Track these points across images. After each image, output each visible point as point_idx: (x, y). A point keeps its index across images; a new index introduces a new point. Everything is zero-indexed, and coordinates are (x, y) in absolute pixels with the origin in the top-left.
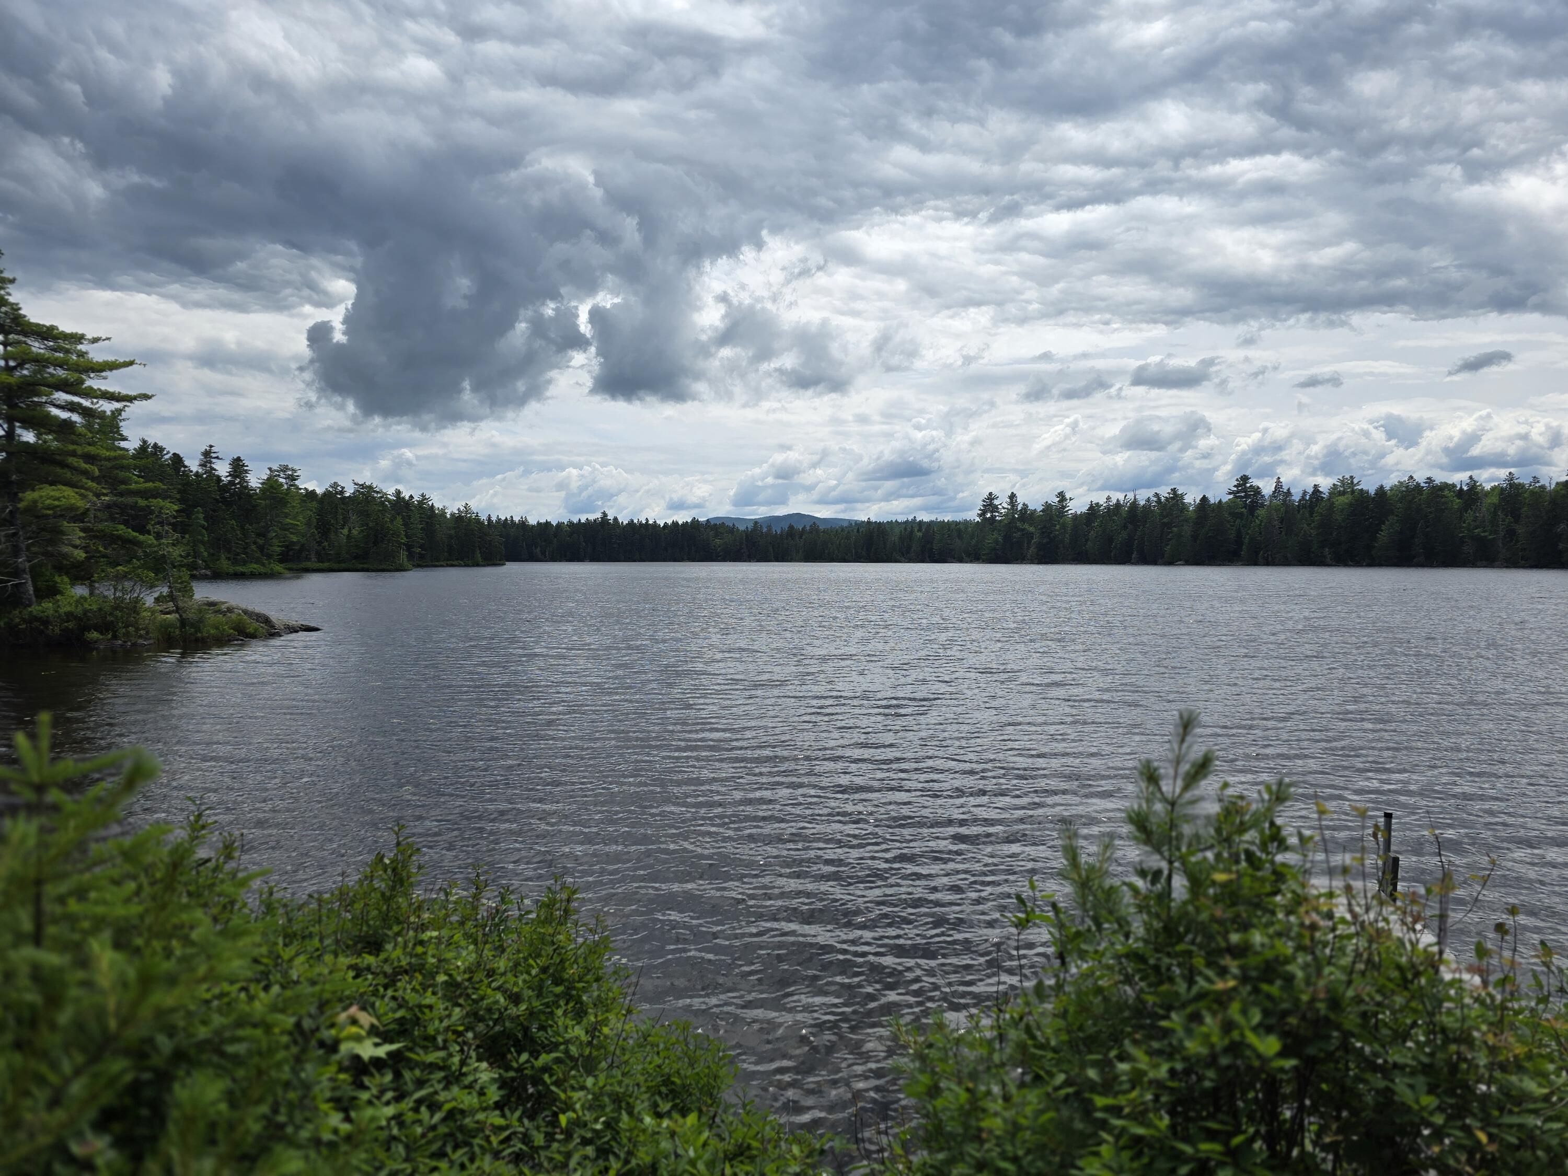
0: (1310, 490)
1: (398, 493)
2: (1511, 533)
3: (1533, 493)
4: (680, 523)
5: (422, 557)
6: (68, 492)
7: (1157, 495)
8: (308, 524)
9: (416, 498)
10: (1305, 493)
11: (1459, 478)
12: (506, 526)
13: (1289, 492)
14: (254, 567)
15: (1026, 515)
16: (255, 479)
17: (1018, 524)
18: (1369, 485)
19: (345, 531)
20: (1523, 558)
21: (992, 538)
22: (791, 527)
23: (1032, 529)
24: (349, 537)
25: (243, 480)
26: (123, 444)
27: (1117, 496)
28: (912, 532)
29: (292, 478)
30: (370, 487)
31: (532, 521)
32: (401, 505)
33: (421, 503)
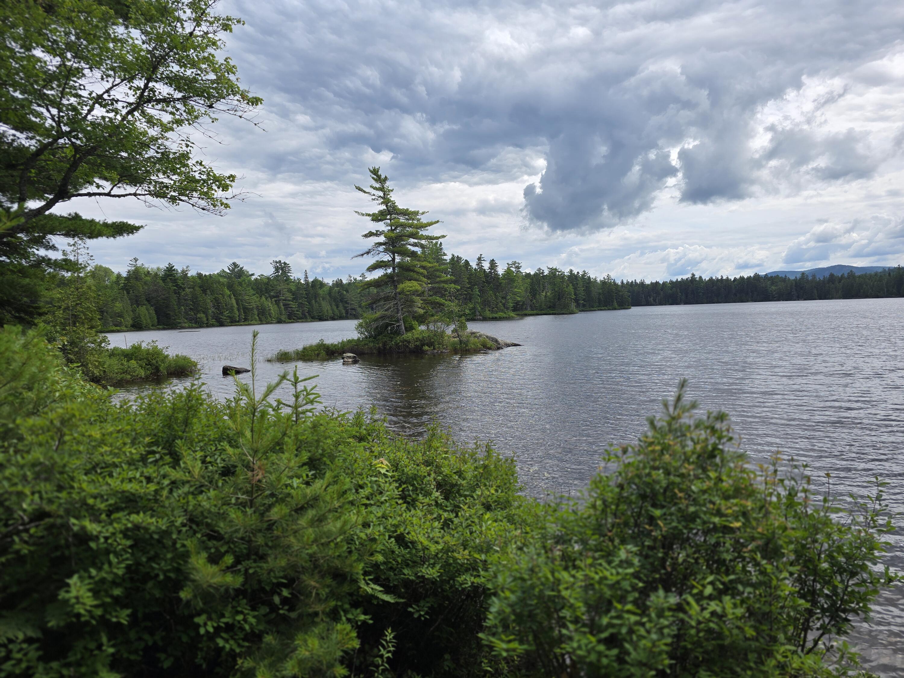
1: (571, 271)
4: (746, 277)
5: (584, 306)
6: (415, 283)
8: (526, 291)
9: (581, 273)
12: (632, 286)
14: (501, 314)
16: (501, 270)
19: (544, 294)
22: (832, 275)
24: (546, 296)
25: (495, 271)
26: (445, 257)
29: (518, 268)
30: (556, 269)
31: (648, 282)
32: (573, 277)
33: (583, 275)
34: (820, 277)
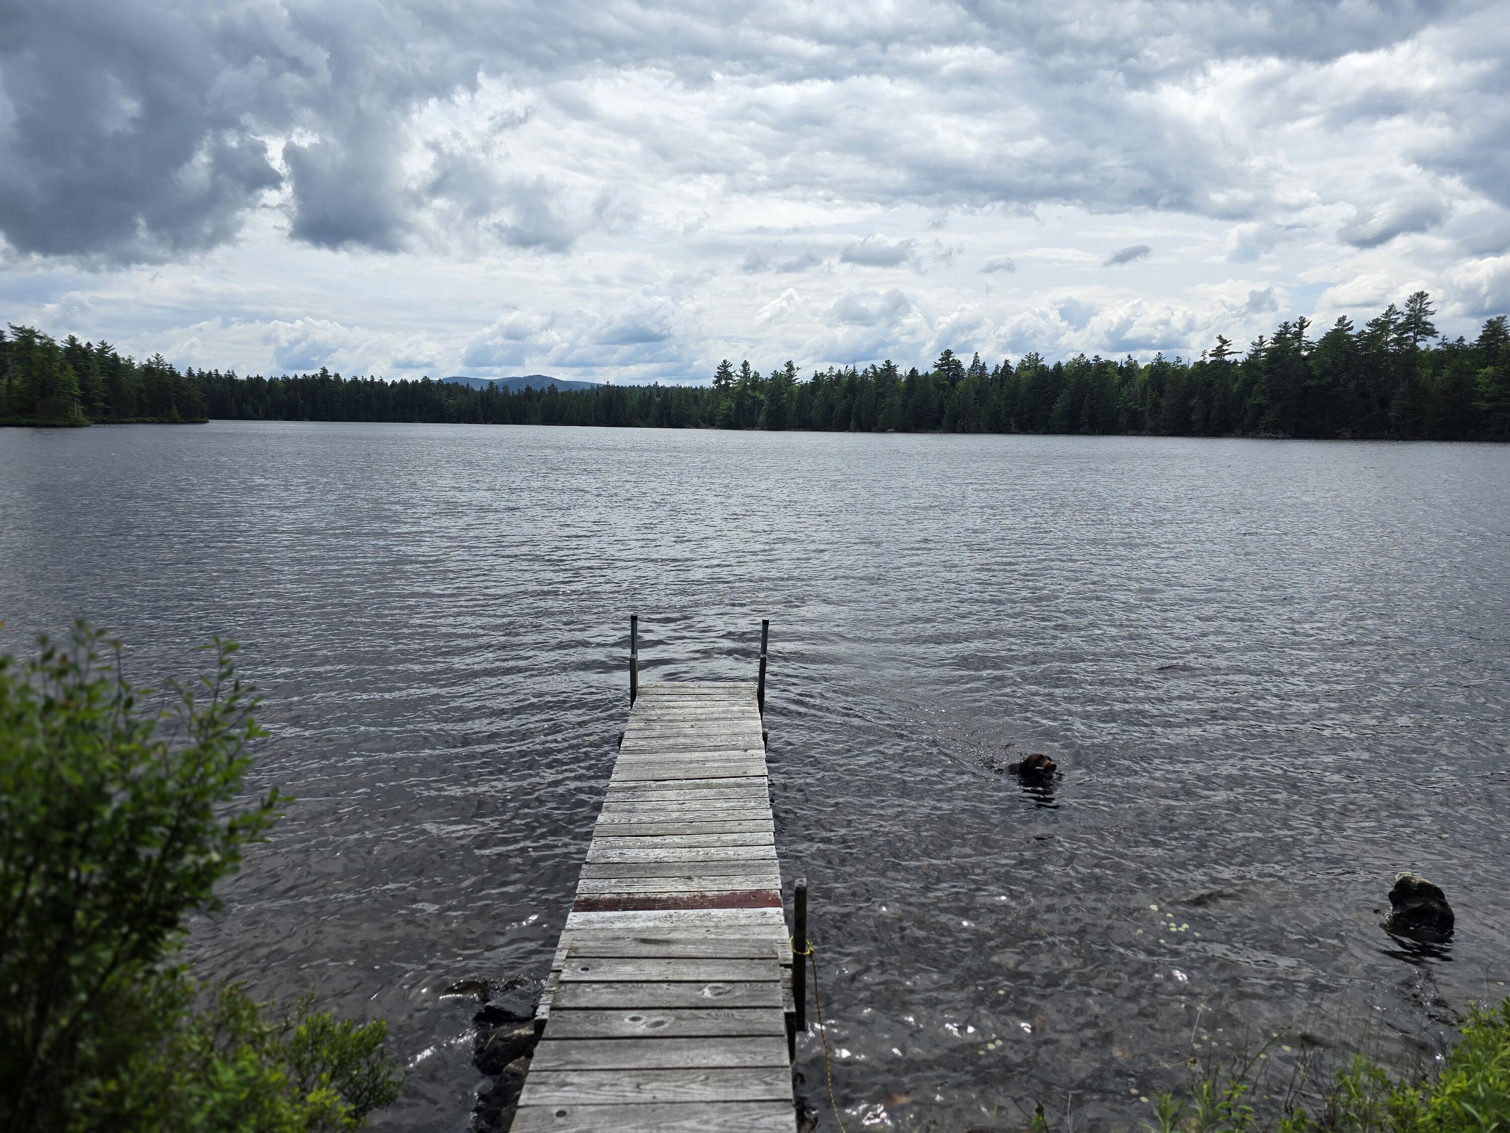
0: (1002, 365)
1: (72, 340)
2: (1156, 405)
3: (1175, 371)
4: (410, 381)
5: (106, 412)
7: (873, 367)
9: (95, 346)
10: (997, 367)
11: (1119, 358)
12: (211, 380)
13: (984, 367)
15: (756, 383)
17: (750, 392)
18: (1050, 363)
20: (1164, 428)
21: (727, 405)
22: (529, 389)
23: (762, 397)
24: (9, 387)
27: (840, 368)
28: (651, 397)
30: (31, 333)
31: (241, 376)
32: (76, 353)
33: (101, 351)
34: (513, 390)
